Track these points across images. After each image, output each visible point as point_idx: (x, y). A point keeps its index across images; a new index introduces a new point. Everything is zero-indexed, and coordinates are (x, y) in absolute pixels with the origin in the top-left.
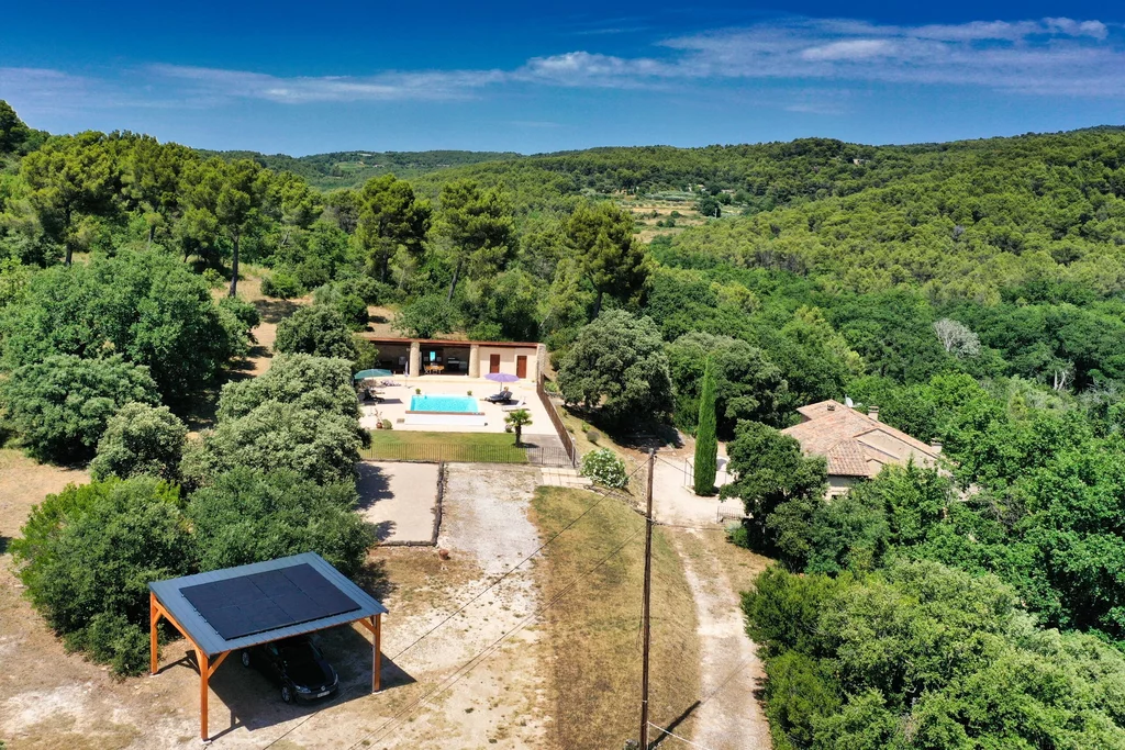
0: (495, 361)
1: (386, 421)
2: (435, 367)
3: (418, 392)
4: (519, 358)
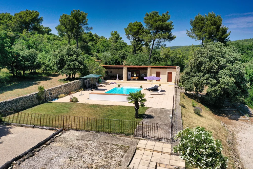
1: (75, 97)
2: (135, 78)
3: (119, 86)
4: (168, 73)
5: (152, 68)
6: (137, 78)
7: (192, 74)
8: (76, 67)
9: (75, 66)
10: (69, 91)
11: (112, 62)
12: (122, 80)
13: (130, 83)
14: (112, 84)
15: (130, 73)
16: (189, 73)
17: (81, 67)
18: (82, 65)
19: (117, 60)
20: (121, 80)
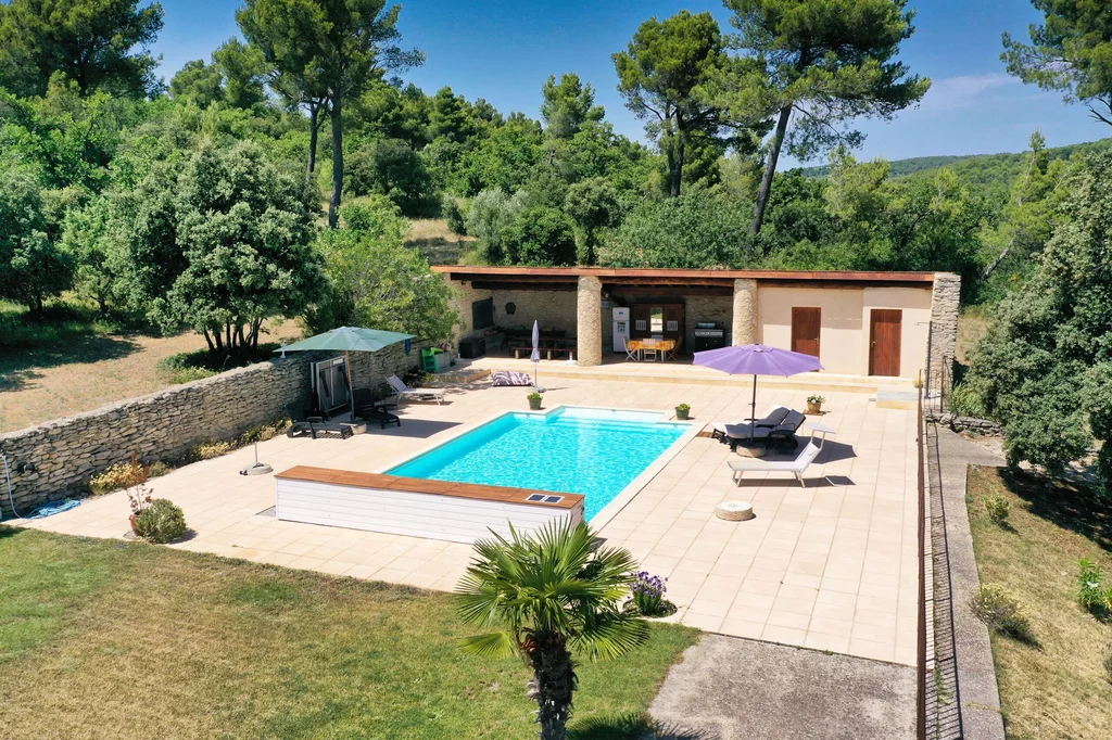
0: (806, 328)
1: (164, 504)
2: (650, 344)
3: (535, 403)
4: (877, 316)
5: (762, 282)
6: (669, 345)
7: (1066, 334)
8: (244, 281)
9: (235, 274)
10: (187, 438)
11: (527, 246)
12: (571, 361)
13: (616, 378)
14: (503, 384)
15: (622, 314)
16: (1047, 325)
17: (275, 283)
18: (285, 264)
19: (555, 234)
20: (567, 358)
